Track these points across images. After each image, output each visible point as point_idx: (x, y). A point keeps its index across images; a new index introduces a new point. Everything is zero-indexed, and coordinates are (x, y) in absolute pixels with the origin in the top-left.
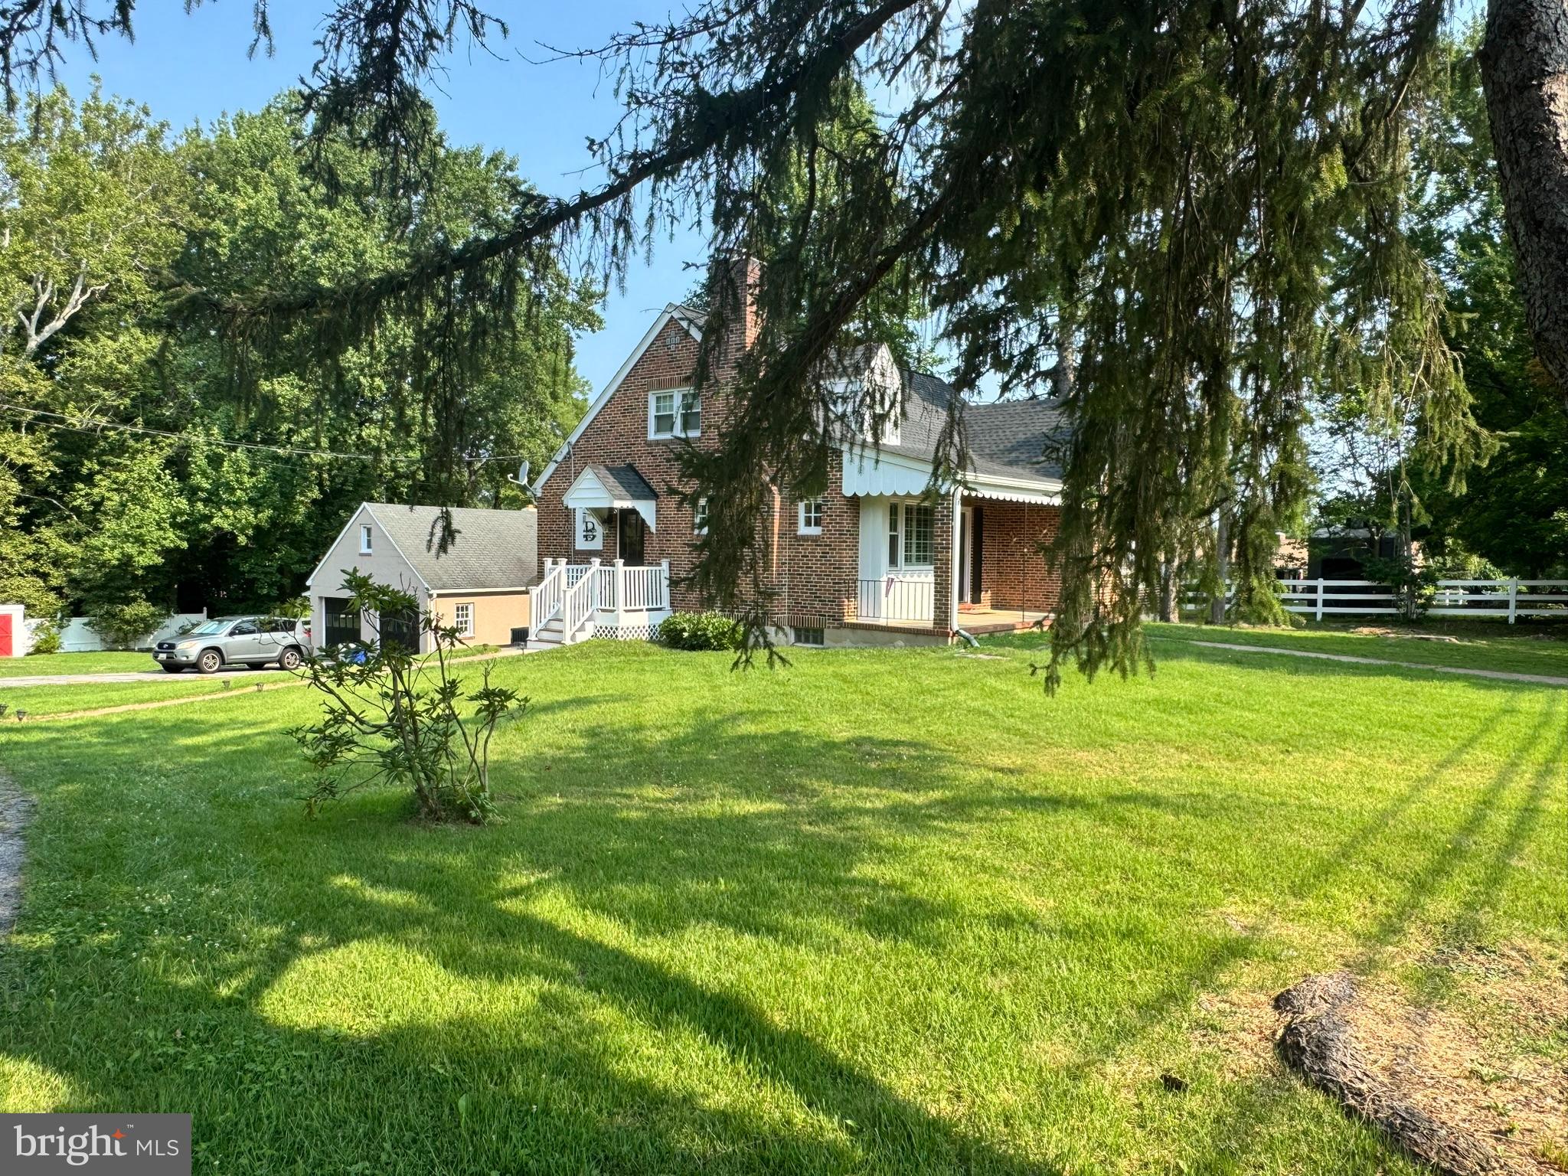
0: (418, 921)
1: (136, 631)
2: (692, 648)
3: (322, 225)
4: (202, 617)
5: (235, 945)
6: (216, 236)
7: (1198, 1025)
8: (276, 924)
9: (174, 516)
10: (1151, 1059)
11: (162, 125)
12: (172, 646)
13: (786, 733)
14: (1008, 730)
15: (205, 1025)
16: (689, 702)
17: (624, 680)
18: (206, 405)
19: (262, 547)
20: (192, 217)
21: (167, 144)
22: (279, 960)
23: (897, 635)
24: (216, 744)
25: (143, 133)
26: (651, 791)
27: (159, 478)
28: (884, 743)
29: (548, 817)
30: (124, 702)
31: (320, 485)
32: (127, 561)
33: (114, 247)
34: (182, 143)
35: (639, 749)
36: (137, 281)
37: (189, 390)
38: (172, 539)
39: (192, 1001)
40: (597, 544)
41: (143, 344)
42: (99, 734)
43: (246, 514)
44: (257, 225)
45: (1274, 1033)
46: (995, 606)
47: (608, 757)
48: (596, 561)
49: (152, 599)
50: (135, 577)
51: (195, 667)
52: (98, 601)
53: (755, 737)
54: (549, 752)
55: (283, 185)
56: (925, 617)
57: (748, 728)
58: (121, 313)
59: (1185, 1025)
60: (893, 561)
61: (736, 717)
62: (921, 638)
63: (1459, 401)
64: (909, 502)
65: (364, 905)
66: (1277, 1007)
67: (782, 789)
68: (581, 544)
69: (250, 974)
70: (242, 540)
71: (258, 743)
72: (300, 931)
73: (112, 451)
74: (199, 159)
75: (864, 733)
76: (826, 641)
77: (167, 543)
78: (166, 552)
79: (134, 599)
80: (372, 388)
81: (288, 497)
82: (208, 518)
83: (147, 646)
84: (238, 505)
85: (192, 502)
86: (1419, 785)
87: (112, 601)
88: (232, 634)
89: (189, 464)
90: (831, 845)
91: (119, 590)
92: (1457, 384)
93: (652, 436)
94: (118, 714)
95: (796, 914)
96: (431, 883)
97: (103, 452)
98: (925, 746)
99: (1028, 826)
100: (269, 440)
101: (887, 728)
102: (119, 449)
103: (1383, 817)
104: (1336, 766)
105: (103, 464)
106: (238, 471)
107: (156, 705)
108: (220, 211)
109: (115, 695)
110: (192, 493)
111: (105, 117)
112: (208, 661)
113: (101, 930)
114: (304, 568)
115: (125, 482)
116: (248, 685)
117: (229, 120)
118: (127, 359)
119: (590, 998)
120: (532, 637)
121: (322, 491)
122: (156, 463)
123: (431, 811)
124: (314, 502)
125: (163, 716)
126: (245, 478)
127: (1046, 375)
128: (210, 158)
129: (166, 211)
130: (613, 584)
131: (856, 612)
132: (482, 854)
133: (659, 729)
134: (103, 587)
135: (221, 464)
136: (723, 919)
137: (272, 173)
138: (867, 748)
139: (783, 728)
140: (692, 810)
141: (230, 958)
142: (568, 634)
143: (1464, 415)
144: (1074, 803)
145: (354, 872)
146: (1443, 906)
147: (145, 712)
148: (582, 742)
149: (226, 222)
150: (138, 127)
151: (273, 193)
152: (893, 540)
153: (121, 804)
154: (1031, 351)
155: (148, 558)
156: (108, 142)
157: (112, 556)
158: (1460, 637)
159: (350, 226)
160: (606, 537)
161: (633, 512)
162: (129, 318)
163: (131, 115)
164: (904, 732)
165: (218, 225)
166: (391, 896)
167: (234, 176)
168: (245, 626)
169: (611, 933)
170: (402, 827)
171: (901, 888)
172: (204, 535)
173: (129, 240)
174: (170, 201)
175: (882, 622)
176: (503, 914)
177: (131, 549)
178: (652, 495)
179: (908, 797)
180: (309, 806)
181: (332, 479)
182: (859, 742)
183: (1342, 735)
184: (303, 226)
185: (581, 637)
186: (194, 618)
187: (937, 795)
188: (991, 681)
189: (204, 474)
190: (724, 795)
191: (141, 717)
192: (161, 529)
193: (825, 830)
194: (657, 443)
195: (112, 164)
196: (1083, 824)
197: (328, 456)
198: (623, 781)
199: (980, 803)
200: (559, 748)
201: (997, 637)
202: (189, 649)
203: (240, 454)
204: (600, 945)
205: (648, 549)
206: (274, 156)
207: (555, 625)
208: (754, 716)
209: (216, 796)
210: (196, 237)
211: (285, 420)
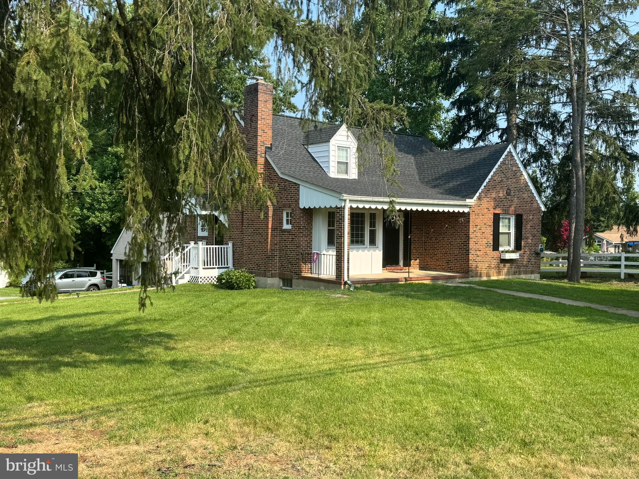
23: (321, 283)
40: (206, 234)
46: (422, 268)
56: (332, 274)
60: (331, 243)
62: (331, 285)
68: (200, 233)
76: (293, 286)
88: (61, 278)
130: (198, 254)
131: (310, 270)
142: (175, 280)
152: (331, 232)
160: (209, 230)
185: (181, 282)
205: (225, 236)
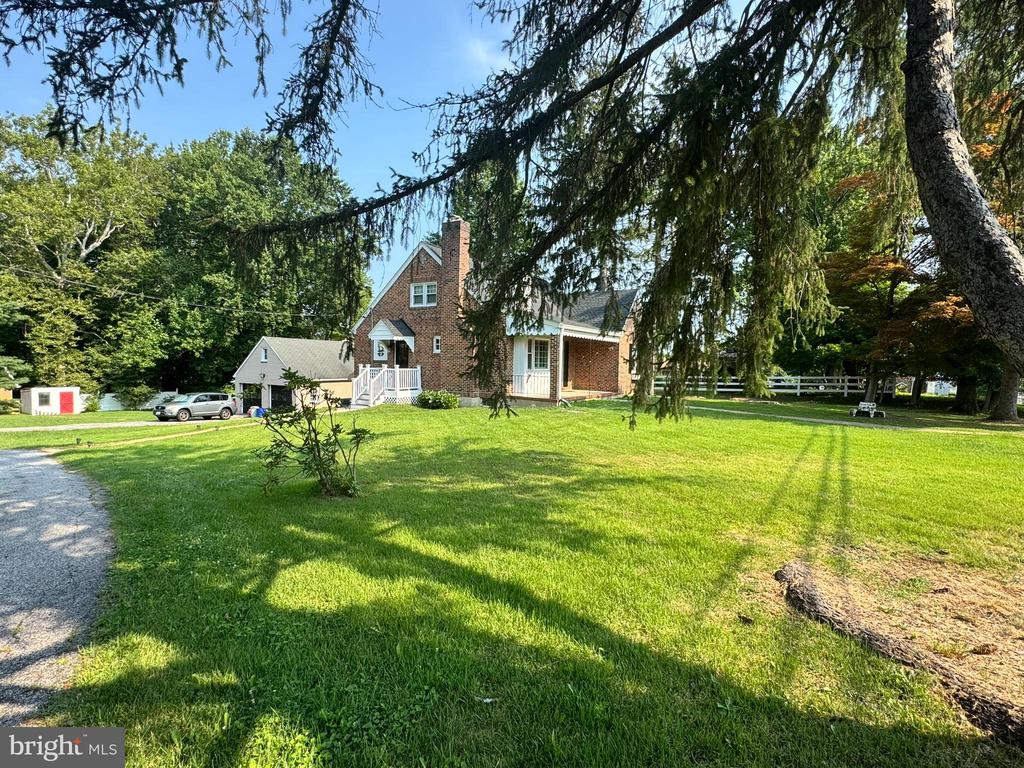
0: (338, 549)
1: (140, 400)
2: (433, 408)
3: (239, 198)
4: (175, 393)
5: (244, 566)
6: (183, 202)
7: (742, 590)
8: (262, 553)
9: (161, 343)
10: (728, 608)
11: (154, 145)
12: (163, 408)
13: (493, 449)
14: (597, 446)
15: (241, 610)
16: (440, 434)
17: (404, 424)
18: (177, 287)
19: (207, 358)
20: (170, 192)
21: (155, 154)
22: (270, 572)
23: (532, 402)
24: (200, 458)
25: (143, 148)
26: (435, 479)
27: (152, 323)
28: (541, 453)
29: (386, 492)
30: (144, 436)
31: (238, 327)
32: (136, 365)
33: (128, 205)
34: (164, 154)
35: (421, 457)
36: (141, 223)
37: (168, 279)
38: (160, 354)
39: (231, 596)
40: (385, 358)
41: (144, 255)
42: (135, 453)
43: (200, 342)
44: (205, 197)
45: (782, 593)
46: (574, 388)
47: (407, 462)
48: (385, 366)
49: (149, 384)
50: (140, 373)
51: (176, 418)
52: (120, 385)
53: (477, 451)
54: (377, 460)
55: (218, 178)
56: (545, 393)
57: (472, 447)
58: (131, 240)
59: (737, 590)
60: (529, 367)
61: (465, 441)
62: (544, 403)
63: (822, 292)
64: (537, 339)
65: (305, 541)
66: (777, 579)
67: (500, 477)
68: (376, 357)
69: (257, 581)
70: (197, 354)
71: (223, 457)
72: (276, 556)
73: (127, 309)
74: (173, 163)
75: (529, 448)
77: (157, 356)
78: (156, 361)
79: (139, 384)
80: (265, 281)
81: (222, 334)
82: (179, 344)
83: (146, 408)
84: (195, 337)
85: (170, 336)
86: (792, 469)
87: (128, 385)
88: (195, 402)
89: (168, 316)
90: (533, 504)
91: (131, 379)
92: (822, 285)
93: (412, 305)
94: (143, 443)
95: (530, 540)
96: (339, 528)
97: (122, 309)
98: (561, 454)
99: (623, 491)
100: (212, 304)
101: (539, 446)
102: (131, 308)
103: (782, 485)
104: (752, 460)
105: (121, 315)
106: (195, 320)
107: (162, 438)
108: (185, 189)
109: (138, 433)
110: (171, 331)
111: (123, 139)
112: (183, 415)
113: (167, 559)
114: (229, 369)
115: (134, 325)
116: (209, 428)
117: (189, 144)
118: (136, 262)
119: (443, 587)
120: (353, 402)
121: (239, 331)
122: (151, 315)
123: (328, 491)
124: (235, 336)
125: (168, 444)
126: (199, 324)
127: (593, 280)
128: (179, 163)
129: (155, 188)
130: (394, 377)
131: (513, 390)
132: (361, 512)
133: (429, 447)
134: (122, 378)
135: (186, 317)
136: (495, 543)
137: (212, 171)
138: (534, 455)
139: (490, 446)
140: (458, 487)
141: (243, 573)
142: (372, 402)
143: (824, 299)
144: (641, 481)
145: (295, 523)
146: (828, 526)
147: (157, 441)
148: (392, 454)
149: (188, 195)
150: (141, 145)
151: (213, 181)
152: (530, 356)
153: (158, 490)
154: (587, 269)
155: (147, 363)
156: (124, 153)
157: (128, 363)
158: (781, 402)
159: (254, 199)
160: (389, 354)
161: (404, 342)
162: (137, 242)
163: (138, 139)
164: (549, 448)
165: (184, 196)
166: (319, 536)
167: (192, 172)
168: (202, 398)
169: (440, 552)
170: (312, 500)
171: (575, 524)
172: (177, 352)
173: (136, 202)
174: (158, 183)
175: (525, 395)
176: (381, 544)
177: (138, 359)
178: (413, 334)
179: (560, 479)
180: (265, 489)
181: (244, 325)
182: (529, 453)
183: (749, 447)
184: (229, 198)
185: (378, 403)
186: (171, 394)
187: (574, 478)
188: (581, 423)
189: (177, 321)
190: (472, 480)
191: (155, 444)
192: (154, 349)
193: (528, 496)
194: (415, 309)
195: (127, 163)
196: (650, 491)
197: (242, 314)
198: (419, 473)
199: (598, 482)
200: (381, 457)
201: (579, 402)
202: (172, 409)
203: (196, 311)
204: (437, 559)
205: (410, 360)
206: (213, 163)
207: (364, 397)
208: (475, 441)
209: (208, 485)
210: (171, 202)
211: (220, 295)
